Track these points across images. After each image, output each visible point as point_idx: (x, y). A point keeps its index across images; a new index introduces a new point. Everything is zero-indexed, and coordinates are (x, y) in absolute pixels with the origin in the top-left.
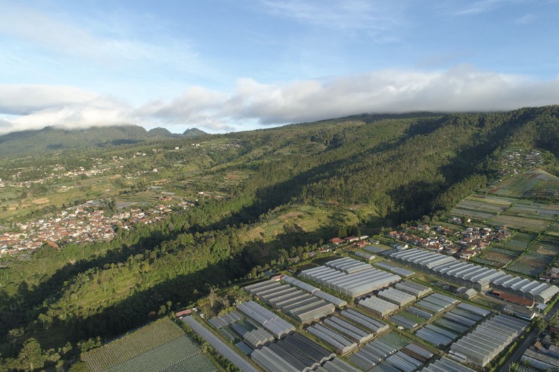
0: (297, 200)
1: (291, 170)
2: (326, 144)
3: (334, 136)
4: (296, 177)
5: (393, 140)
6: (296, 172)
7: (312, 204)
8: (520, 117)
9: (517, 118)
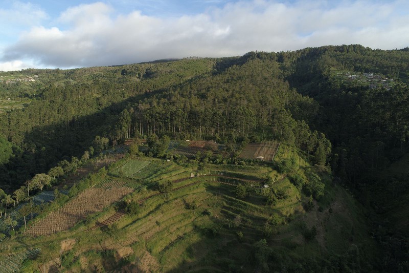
0: (111, 143)
1: (98, 99)
2: (139, 78)
3: (147, 70)
4: (106, 108)
5: (206, 73)
6: (106, 102)
7: (150, 150)
8: (307, 55)
9: (306, 55)
